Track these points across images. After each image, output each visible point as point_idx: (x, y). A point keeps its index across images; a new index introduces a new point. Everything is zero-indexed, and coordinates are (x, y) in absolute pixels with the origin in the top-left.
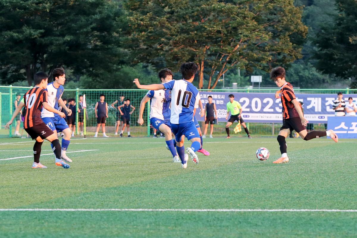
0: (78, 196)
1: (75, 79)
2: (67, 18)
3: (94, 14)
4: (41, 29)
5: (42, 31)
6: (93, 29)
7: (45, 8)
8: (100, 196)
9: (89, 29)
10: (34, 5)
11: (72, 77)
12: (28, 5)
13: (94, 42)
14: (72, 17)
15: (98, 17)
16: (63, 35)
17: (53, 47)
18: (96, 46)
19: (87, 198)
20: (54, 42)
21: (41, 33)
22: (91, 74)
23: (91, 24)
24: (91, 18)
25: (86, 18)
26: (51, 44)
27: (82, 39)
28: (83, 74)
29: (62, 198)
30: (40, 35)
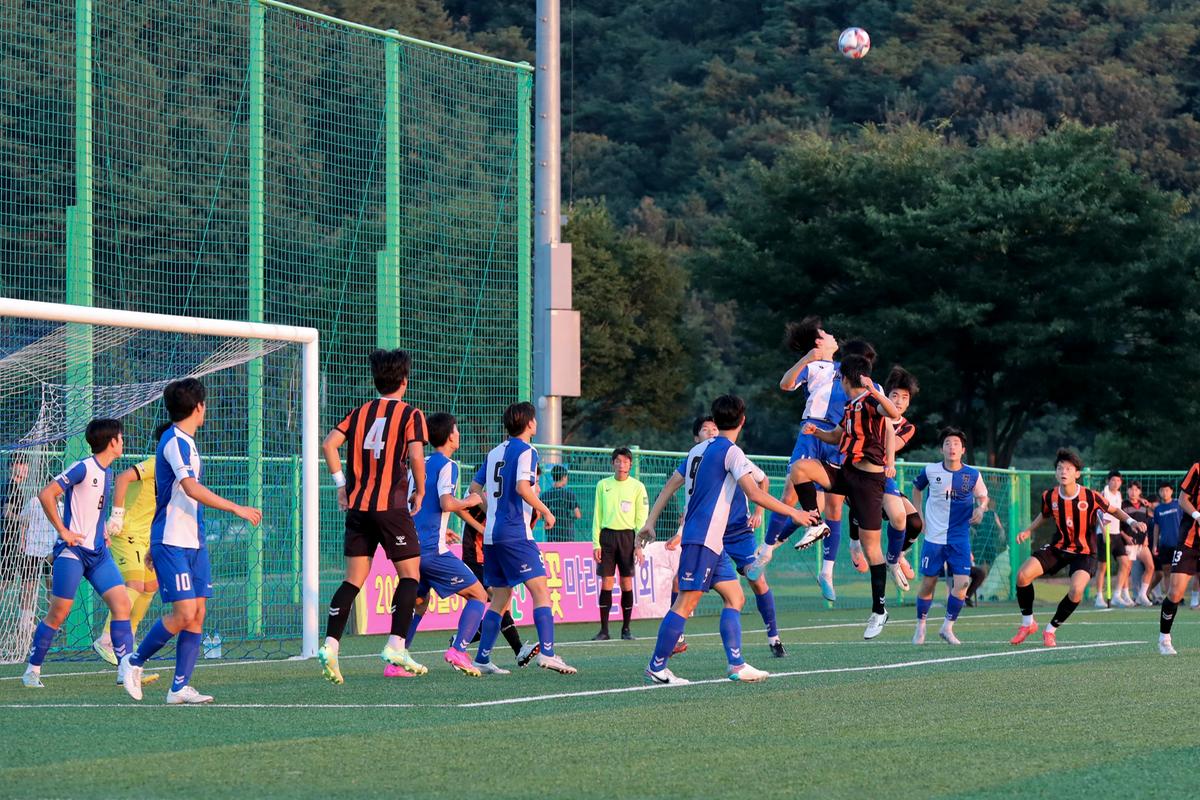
0: (1084, 774)
1: (1081, 441)
2: (1058, 270)
3: (1139, 258)
4: (985, 302)
5: (988, 306)
6: (1131, 301)
7: (996, 242)
8: (1147, 773)
9: (1119, 300)
10: (966, 235)
11: (1075, 435)
12: (949, 234)
13: (1131, 339)
14: (1070, 267)
15: (1143, 267)
16: (1045, 318)
17: (1019, 352)
18: (1140, 348)
19: (1109, 779)
20: (1023, 337)
21: (984, 313)
22: (1124, 429)
23: (1125, 286)
24: (1126, 270)
25: (1111, 269)
26: (1013, 342)
27: (1097, 331)
28: (1102, 427)
29: (1038, 776)
30: (980, 318)
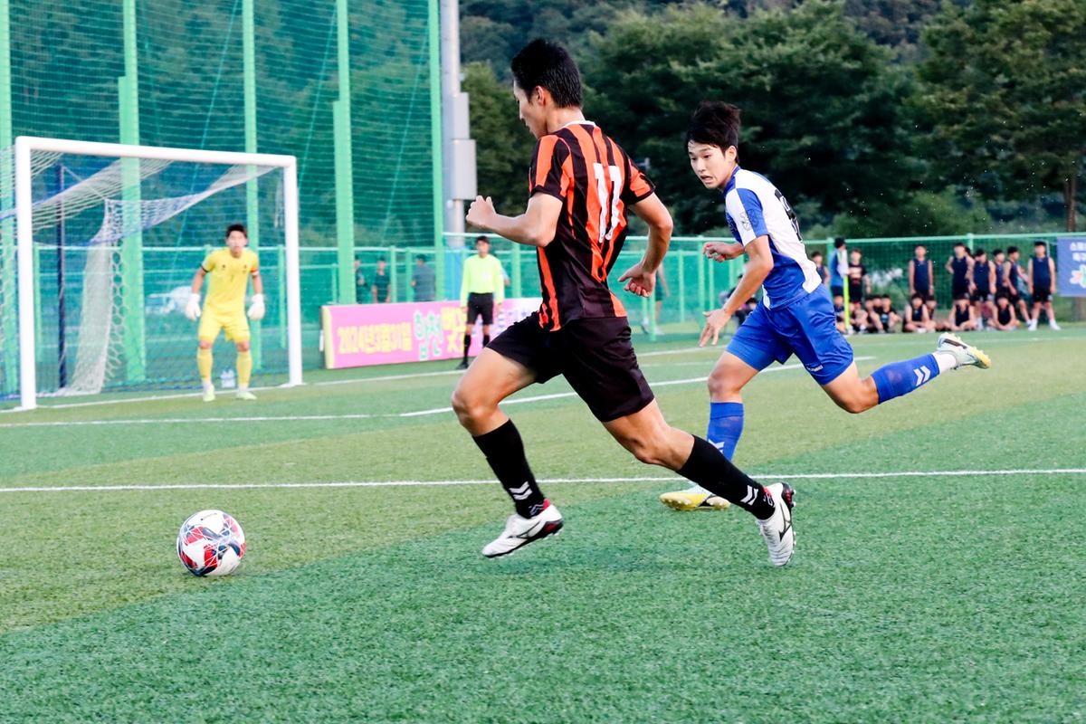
0: (839, 449)
1: (824, 220)
2: (806, 102)
3: (862, 92)
4: (755, 125)
5: (758, 129)
6: (857, 122)
7: (762, 84)
8: (883, 447)
9: (848, 121)
10: (742, 80)
11: (819, 217)
12: (730, 79)
13: (857, 149)
14: (815, 99)
15: (864, 97)
16: (799, 136)
17: (779, 159)
18: (863, 154)
19: (858, 452)
20: (782, 149)
21: (756, 133)
22: (857, 211)
23: (852, 112)
24: (853, 100)
25: (843, 100)
26: (775, 153)
27: (835, 143)
28: (839, 210)
29: (808, 453)
30: (753, 137)
